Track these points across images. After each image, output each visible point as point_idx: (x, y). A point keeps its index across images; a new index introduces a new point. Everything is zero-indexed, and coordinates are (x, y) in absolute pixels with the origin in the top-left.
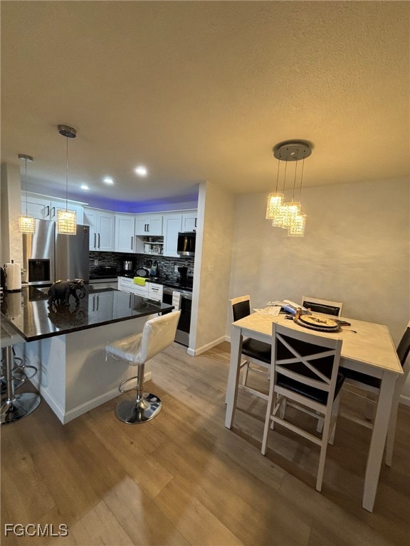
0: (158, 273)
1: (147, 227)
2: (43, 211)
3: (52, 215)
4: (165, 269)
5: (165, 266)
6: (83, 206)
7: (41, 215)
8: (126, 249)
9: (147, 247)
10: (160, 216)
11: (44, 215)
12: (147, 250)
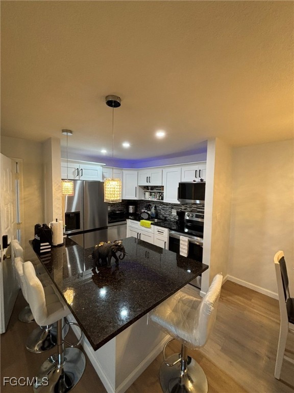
0: (157, 215)
1: (148, 179)
2: (74, 173)
3: (81, 174)
4: (162, 212)
5: (163, 210)
6: (102, 166)
7: (73, 175)
8: (132, 197)
9: (147, 194)
10: (161, 170)
11: (74, 176)
12: (148, 197)
